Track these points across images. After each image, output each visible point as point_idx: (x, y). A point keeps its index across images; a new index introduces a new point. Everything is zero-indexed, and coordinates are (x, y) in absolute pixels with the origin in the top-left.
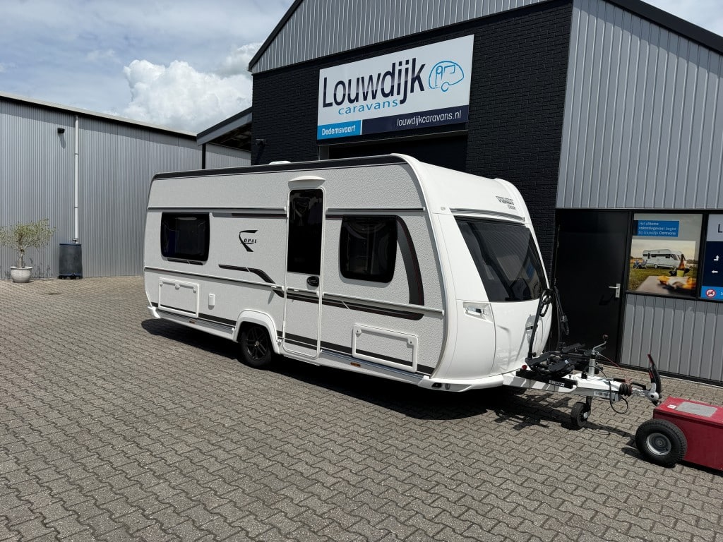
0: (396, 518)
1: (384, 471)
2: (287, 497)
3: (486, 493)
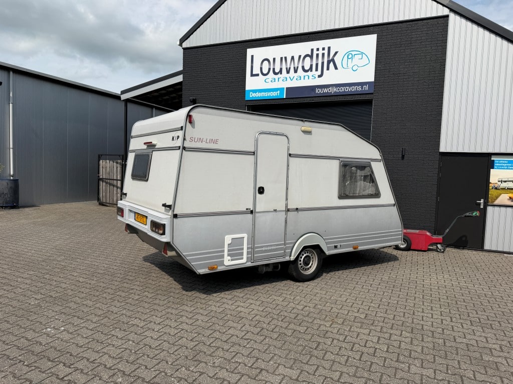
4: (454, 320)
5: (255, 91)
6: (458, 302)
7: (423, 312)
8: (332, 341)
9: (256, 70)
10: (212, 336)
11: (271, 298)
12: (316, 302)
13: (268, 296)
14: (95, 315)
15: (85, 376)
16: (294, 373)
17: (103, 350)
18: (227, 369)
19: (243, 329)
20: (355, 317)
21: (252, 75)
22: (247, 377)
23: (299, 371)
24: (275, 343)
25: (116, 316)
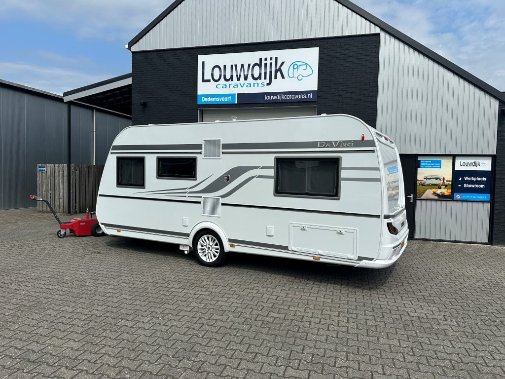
4: (404, 298)
5: (207, 96)
6: (405, 284)
7: (378, 294)
8: (310, 324)
9: (208, 76)
10: (202, 329)
11: (245, 291)
12: (287, 292)
13: (242, 290)
14: (80, 320)
15: (93, 376)
16: (286, 353)
17: (101, 351)
18: (225, 356)
19: (229, 320)
20: (324, 302)
21: (204, 81)
22: (245, 361)
23: (289, 351)
24: (261, 329)
25: (101, 319)
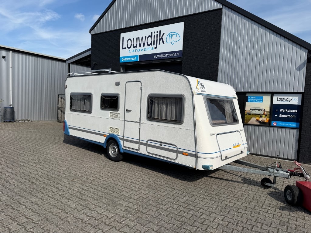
0: (163, 209)
1: (156, 193)
2: (120, 204)
3: (194, 199)
